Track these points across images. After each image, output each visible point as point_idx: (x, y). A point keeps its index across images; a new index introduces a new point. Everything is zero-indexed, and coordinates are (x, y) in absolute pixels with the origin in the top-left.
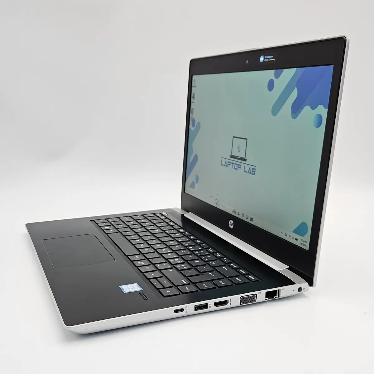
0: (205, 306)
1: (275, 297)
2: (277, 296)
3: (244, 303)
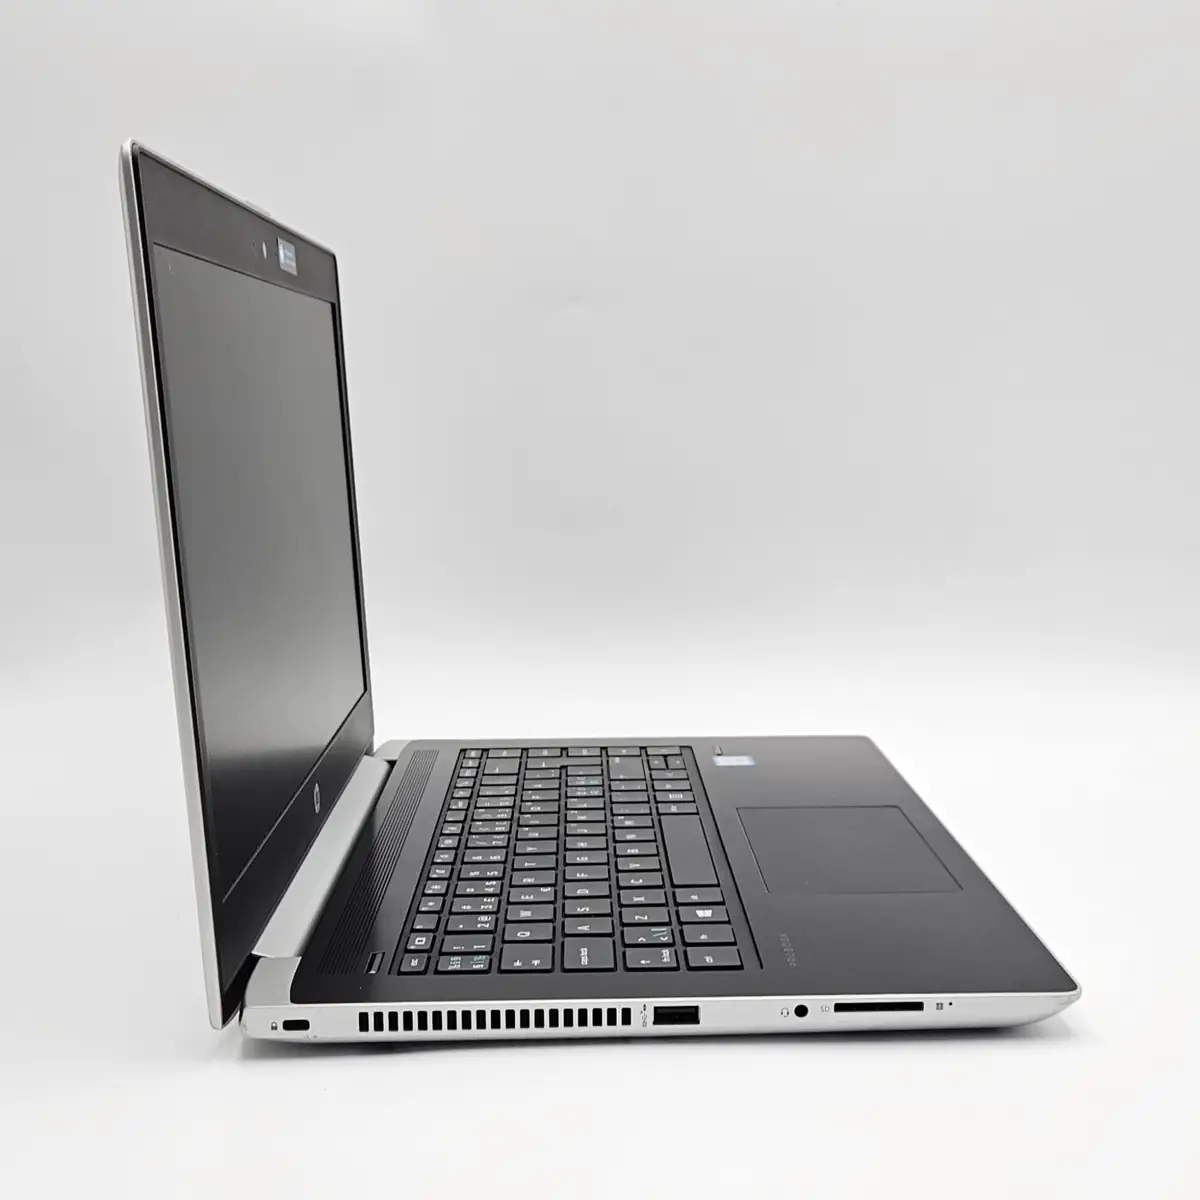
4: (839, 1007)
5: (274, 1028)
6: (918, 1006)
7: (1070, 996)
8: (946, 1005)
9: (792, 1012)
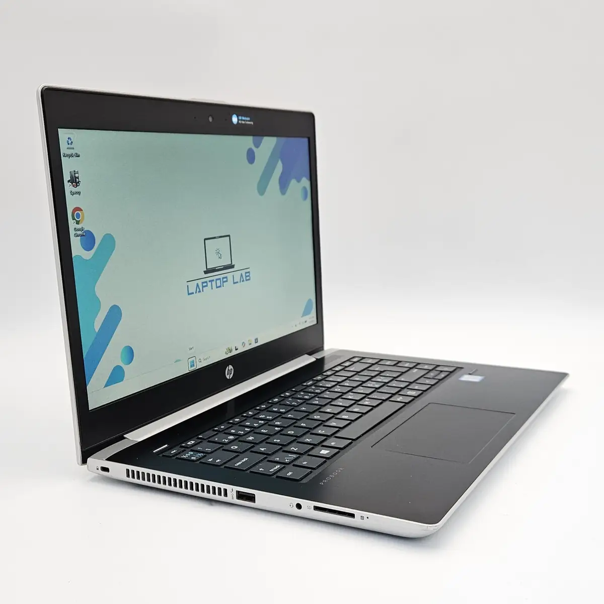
4: (316, 508)
5: (98, 469)
6: (352, 516)
7: (428, 527)
8: (365, 518)
9: (295, 506)
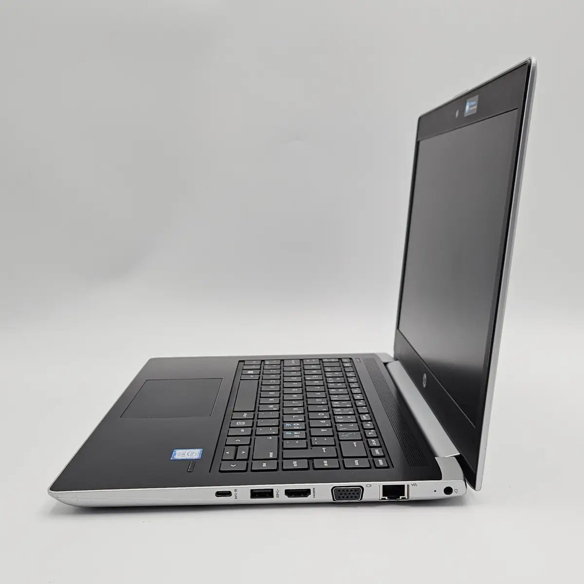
0: (269, 494)
1: (401, 497)
2: (406, 496)
3: (339, 498)
